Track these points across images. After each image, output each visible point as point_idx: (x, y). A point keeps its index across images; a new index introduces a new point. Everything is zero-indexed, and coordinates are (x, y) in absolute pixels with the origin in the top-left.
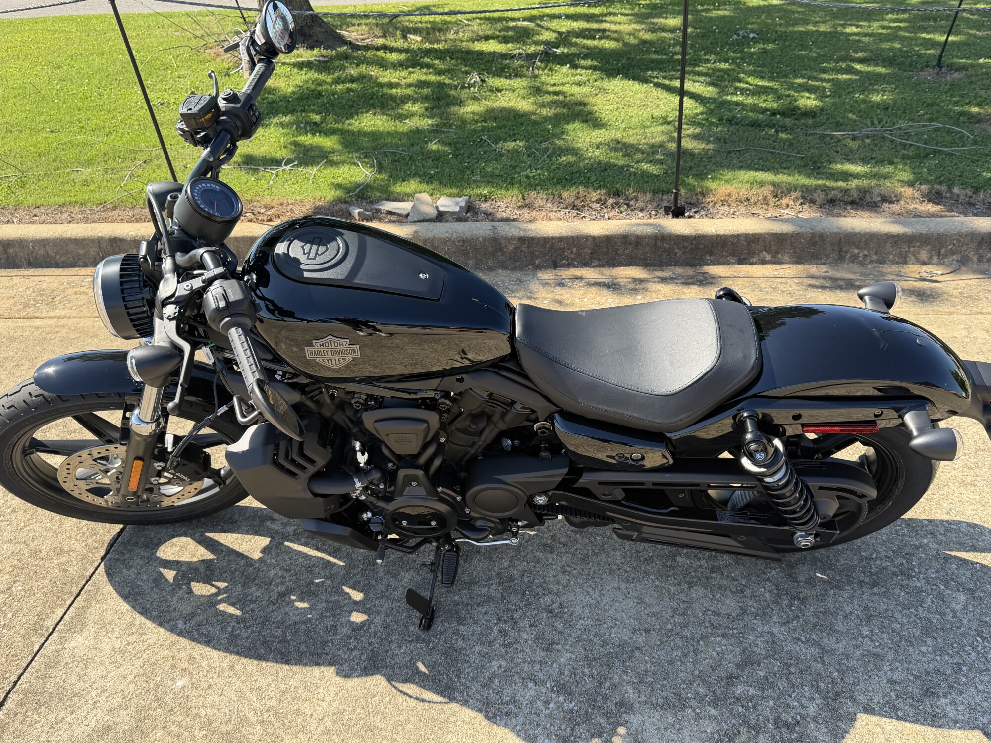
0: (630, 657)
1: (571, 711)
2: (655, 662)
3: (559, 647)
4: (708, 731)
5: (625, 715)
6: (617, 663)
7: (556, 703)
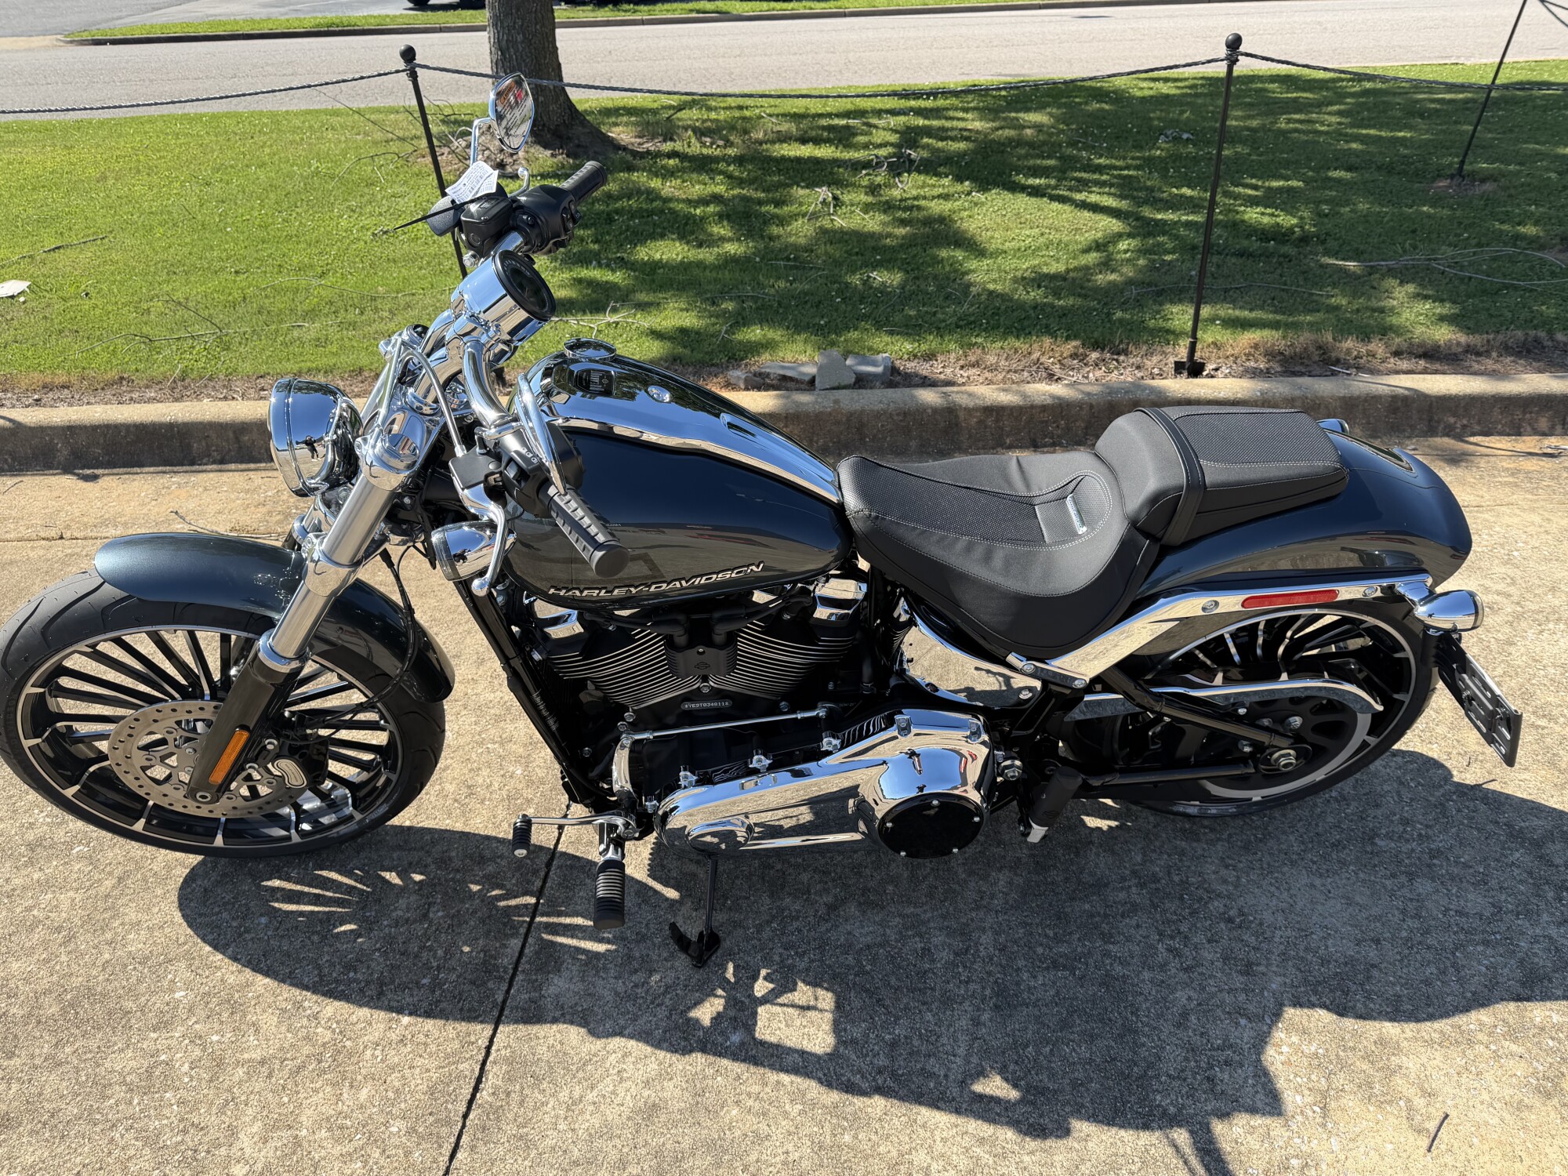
0: (1369, 978)
1: (1316, 1054)
2: (1406, 984)
3: (1262, 969)
4: (1519, 1074)
5: (1393, 1058)
6: (1354, 988)
7: (1290, 1046)
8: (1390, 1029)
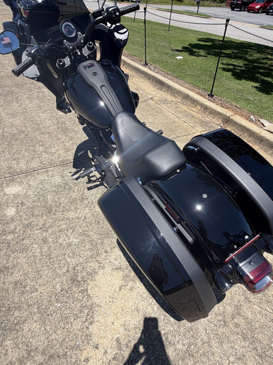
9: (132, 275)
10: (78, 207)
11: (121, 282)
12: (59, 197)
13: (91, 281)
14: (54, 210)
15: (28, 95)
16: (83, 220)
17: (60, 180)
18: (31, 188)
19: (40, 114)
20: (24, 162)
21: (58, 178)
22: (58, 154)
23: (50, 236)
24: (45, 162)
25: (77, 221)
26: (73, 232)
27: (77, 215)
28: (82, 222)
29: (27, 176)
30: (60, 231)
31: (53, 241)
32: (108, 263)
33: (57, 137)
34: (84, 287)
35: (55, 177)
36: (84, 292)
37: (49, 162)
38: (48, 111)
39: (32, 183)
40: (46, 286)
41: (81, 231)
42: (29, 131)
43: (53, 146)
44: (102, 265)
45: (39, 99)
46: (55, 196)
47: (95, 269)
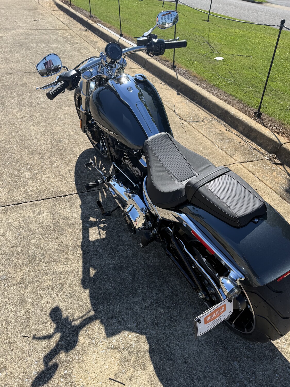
8: (151, 367)
9: (133, 359)
10: (69, 258)
11: (117, 368)
12: (46, 242)
13: (78, 363)
14: (37, 259)
15: (17, 100)
16: (75, 277)
17: (49, 219)
18: (11, 227)
19: (31, 127)
20: (4, 191)
21: (46, 215)
22: (49, 183)
23: (30, 295)
24: (31, 193)
25: (67, 277)
26: (59, 291)
27: (67, 269)
28: (72, 279)
29: (6, 210)
30: (43, 289)
31: (33, 302)
32: (102, 339)
33: (49, 160)
34: (68, 371)
35: (43, 215)
36: (67, 378)
37: (36, 193)
38: (42, 124)
39: (12, 221)
40: (19, 365)
41: (70, 292)
42: (14, 150)
43: (44, 171)
44: (94, 341)
45: (31, 106)
46: (40, 239)
47: (84, 346)
